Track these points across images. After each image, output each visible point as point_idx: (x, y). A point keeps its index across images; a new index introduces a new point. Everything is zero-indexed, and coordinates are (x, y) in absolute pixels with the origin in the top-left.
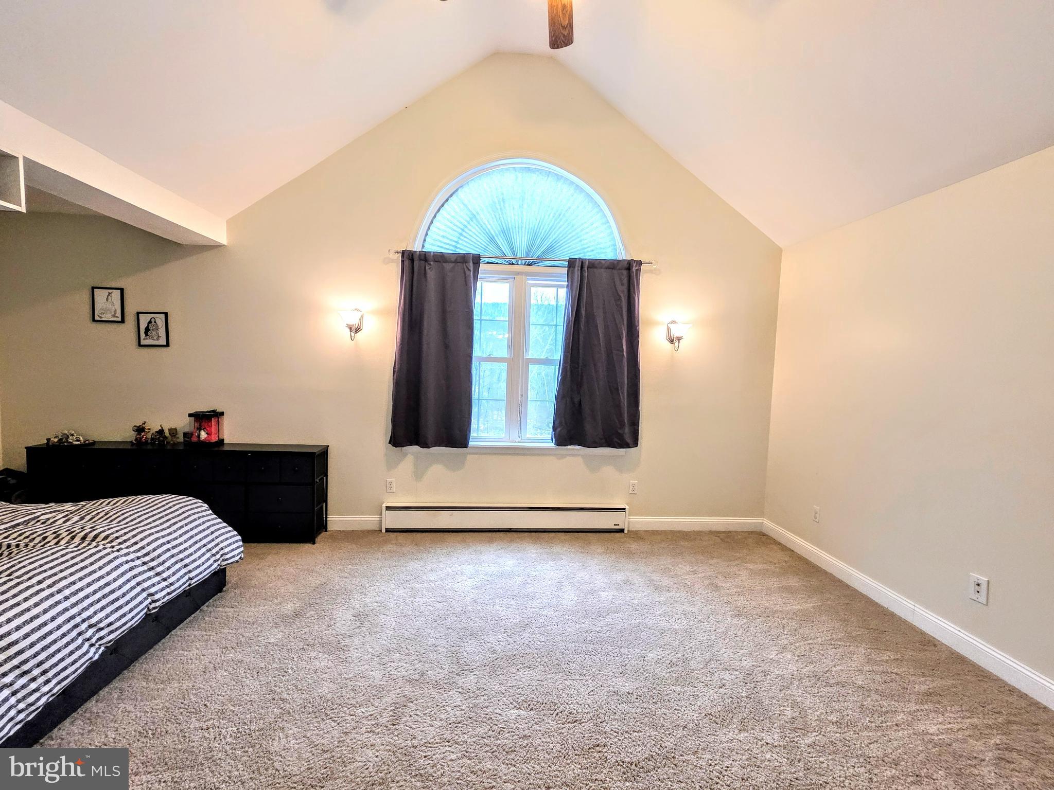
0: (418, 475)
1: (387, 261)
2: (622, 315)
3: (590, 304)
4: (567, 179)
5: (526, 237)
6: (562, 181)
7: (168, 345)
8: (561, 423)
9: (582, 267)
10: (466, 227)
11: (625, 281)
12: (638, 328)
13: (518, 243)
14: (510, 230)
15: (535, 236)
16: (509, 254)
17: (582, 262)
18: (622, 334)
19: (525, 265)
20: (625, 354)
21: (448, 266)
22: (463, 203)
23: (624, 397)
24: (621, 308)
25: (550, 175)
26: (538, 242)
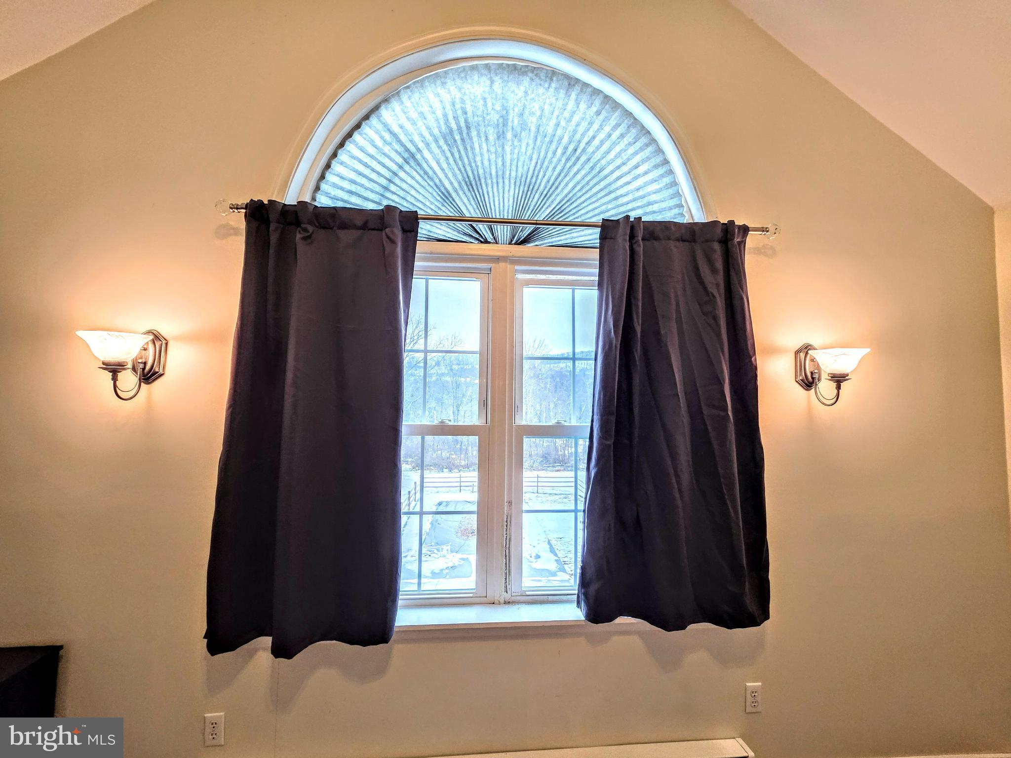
1: (225, 232)
2: (718, 334)
3: (651, 312)
4: (586, 85)
5: (512, 193)
6: (578, 88)
8: (599, 572)
9: (632, 236)
10: (395, 174)
11: (719, 265)
12: (753, 359)
13: (497, 204)
14: (480, 180)
15: (530, 189)
17: (632, 228)
18: (722, 372)
19: (510, 243)
20: (730, 413)
21: (345, 236)
22: (389, 130)
23: (735, 508)
24: (715, 318)
25: (555, 79)
26: (534, 203)
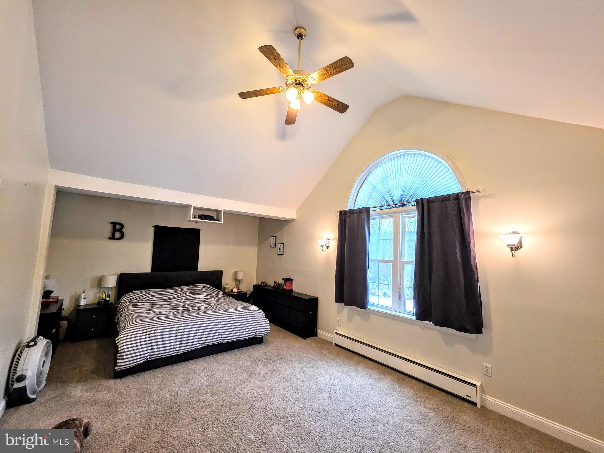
0: (350, 319)
5: (399, 193)
7: (283, 254)
9: (423, 204)
13: (396, 197)
14: (391, 191)
16: (391, 203)
17: (422, 201)
19: (400, 207)
21: (356, 215)
22: (369, 183)
26: (405, 195)
